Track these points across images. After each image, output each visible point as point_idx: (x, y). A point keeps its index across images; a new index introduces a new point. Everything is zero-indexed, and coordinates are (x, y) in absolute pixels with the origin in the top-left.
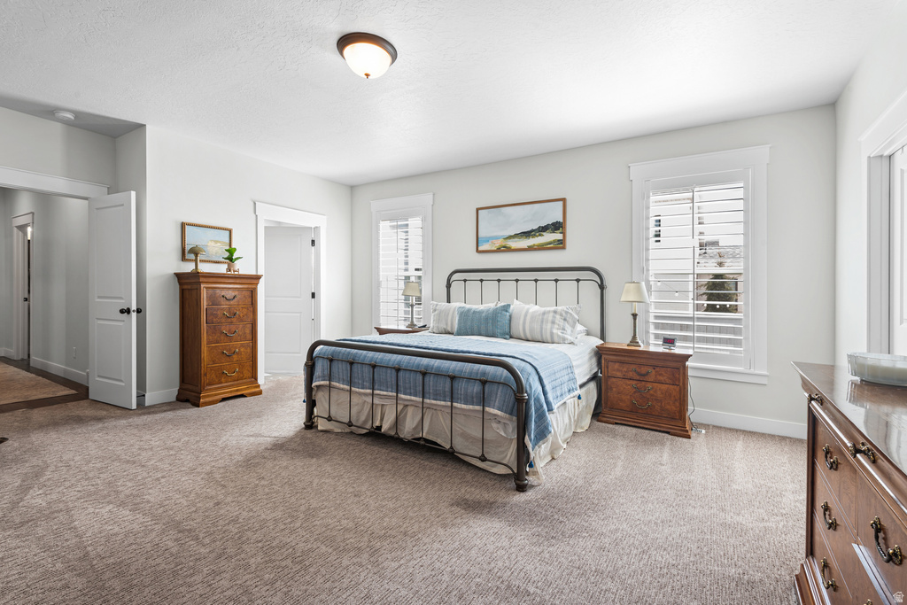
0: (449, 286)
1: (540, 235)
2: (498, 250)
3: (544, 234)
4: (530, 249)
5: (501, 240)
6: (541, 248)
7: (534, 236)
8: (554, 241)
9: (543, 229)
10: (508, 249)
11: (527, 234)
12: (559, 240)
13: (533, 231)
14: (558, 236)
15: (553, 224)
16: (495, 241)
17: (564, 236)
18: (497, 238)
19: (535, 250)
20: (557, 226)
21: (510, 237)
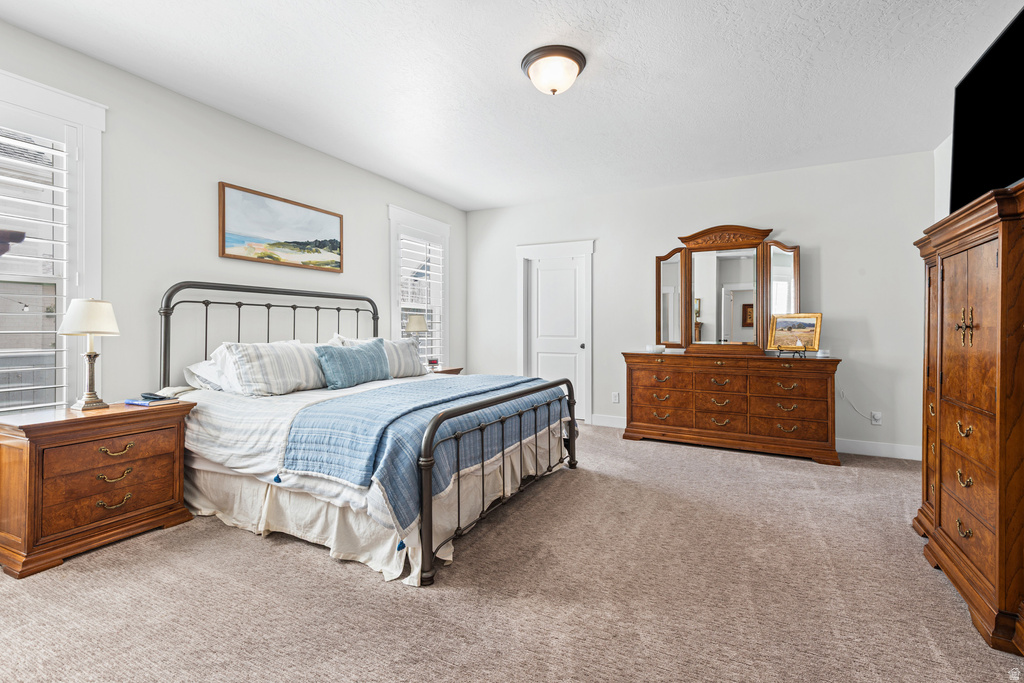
0: (167, 312)
1: (317, 251)
2: (260, 260)
3: (321, 250)
4: (305, 266)
5: (265, 246)
6: (318, 267)
7: (310, 250)
8: (332, 262)
9: (320, 245)
10: (276, 262)
11: (302, 246)
12: (336, 262)
13: (308, 243)
14: (334, 257)
15: (331, 241)
16: (255, 245)
17: (342, 258)
18: (259, 241)
19: (312, 268)
20: (335, 246)
21: (278, 245)
